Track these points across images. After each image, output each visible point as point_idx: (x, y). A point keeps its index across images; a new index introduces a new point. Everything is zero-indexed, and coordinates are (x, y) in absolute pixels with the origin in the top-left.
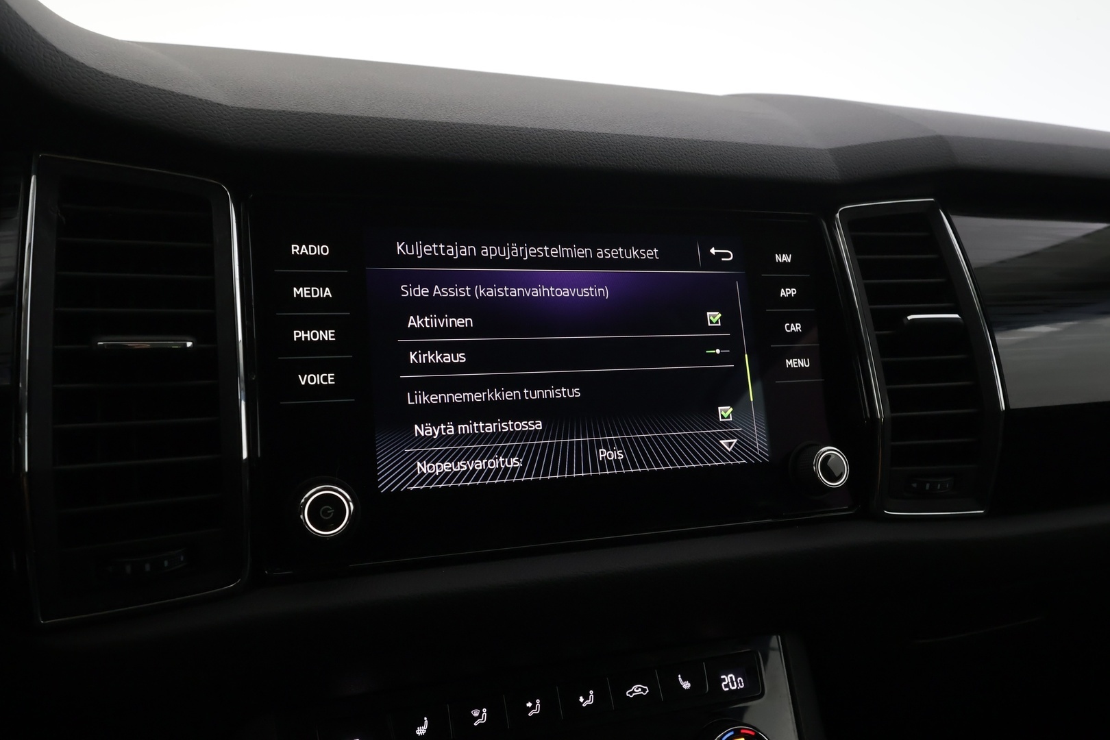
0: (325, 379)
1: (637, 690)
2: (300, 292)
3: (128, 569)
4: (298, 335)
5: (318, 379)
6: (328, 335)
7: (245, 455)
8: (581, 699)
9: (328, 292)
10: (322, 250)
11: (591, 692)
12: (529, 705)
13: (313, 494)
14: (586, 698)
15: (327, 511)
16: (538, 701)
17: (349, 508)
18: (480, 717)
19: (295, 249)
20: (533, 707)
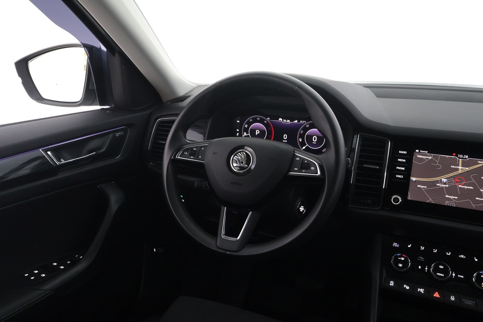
0: (401, 177)
1: (462, 256)
2: (400, 160)
3: (363, 201)
4: (398, 168)
5: (400, 176)
6: (403, 169)
7: (384, 187)
8: (447, 253)
9: (405, 161)
10: (405, 152)
11: (450, 253)
12: (434, 250)
13: (394, 196)
14: (448, 253)
15: (396, 200)
16: (436, 250)
17: (400, 201)
18: (422, 248)
19: (400, 152)
20: (435, 251)
